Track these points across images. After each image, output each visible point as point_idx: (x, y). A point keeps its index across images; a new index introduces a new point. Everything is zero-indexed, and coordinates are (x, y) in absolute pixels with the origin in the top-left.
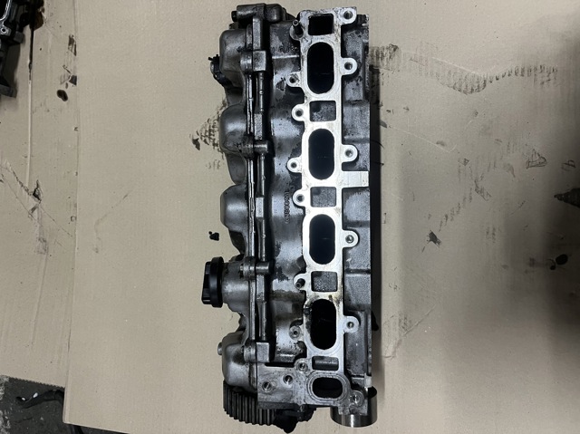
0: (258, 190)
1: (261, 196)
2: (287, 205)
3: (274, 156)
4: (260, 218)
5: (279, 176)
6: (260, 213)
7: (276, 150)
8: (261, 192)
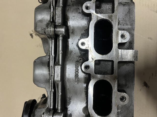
0: (57, 60)
1: (59, 65)
2: (77, 71)
3: (69, 38)
4: (58, 81)
5: (72, 52)
6: (58, 78)
7: (70, 34)
8: (59, 62)
